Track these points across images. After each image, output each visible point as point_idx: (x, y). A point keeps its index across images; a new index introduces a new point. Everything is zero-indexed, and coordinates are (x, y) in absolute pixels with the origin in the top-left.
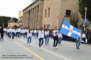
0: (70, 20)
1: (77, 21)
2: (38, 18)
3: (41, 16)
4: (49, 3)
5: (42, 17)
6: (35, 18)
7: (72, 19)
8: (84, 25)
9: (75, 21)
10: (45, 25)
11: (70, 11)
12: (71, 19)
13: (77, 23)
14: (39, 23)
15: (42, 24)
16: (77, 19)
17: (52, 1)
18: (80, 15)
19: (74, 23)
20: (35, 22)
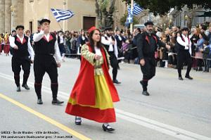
0: (95, 8)
1: (112, 9)
2: (10, 5)
5: (22, 1)
6: (4, 4)
7: (99, 3)
8: (130, 19)
9: (108, 10)
10: (31, 23)
12: (97, 5)
13: (113, 14)
14: (16, 16)
15: (22, 21)
16: (113, 4)
19: (106, 14)
20: (4, 14)
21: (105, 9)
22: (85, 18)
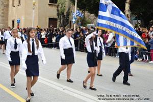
1: (68, 14)
3: (6, 4)
5: (7, 6)
9: (65, 14)
10: (13, 21)
13: (70, 17)
14: (3, 16)
15: (7, 20)
16: (69, 9)
21: (63, 13)
22: (50, 19)
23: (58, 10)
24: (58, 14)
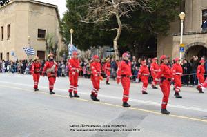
1: (56, 47)
4: (7, 16)
9: (53, 47)
10: (1, 54)
11: (44, 31)
17: (14, 15)
18: (59, 37)
23: (47, 44)
24: (47, 48)
